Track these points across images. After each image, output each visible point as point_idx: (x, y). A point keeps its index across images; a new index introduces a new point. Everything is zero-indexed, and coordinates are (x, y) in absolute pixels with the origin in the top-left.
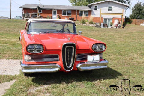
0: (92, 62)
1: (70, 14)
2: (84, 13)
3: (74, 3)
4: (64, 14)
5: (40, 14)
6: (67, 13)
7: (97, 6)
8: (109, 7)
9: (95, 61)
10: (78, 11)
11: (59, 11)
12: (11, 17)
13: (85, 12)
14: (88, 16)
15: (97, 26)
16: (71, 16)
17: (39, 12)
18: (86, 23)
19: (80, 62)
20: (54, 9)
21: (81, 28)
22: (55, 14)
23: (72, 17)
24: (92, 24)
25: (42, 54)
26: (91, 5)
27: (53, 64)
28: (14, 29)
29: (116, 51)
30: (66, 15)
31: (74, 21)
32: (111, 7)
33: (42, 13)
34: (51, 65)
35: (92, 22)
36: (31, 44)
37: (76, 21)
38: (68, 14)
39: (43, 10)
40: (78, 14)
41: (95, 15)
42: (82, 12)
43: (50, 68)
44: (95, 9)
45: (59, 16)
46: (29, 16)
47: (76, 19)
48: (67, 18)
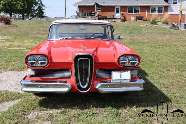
0: (119, 81)
2: (157, 10)
4: (129, 12)
5: (98, 13)
6: (134, 10)
9: (123, 80)
10: (149, 7)
11: (124, 8)
13: (159, 8)
14: (163, 14)
15: (174, 27)
16: (139, 14)
17: (98, 10)
18: (158, 23)
19: (101, 81)
20: (117, 6)
21: (149, 31)
22: (118, 12)
23: (141, 16)
24: (167, 24)
25: (47, 68)
27: (60, 82)
29: (182, 63)
30: (133, 13)
31: (143, 20)
33: (101, 11)
34: (58, 83)
35: (167, 21)
36: (31, 55)
37: (146, 20)
38: (135, 12)
39: (103, 7)
40: (149, 11)
41: (173, 11)
42: (155, 9)
43: (57, 87)
44: (173, 4)
45: (123, 14)
46: (85, 14)
47: (146, 18)
48: (134, 17)
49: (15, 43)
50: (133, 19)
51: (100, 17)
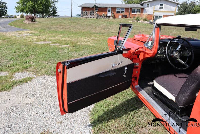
1: (124, 11)
3: (126, 2)
4: (118, 12)
5: (97, 12)
6: (120, 11)
7: (149, 4)
8: (160, 5)
10: (131, 8)
11: (114, 9)
12: (72, 15)
13: (137, 10)
14: (140, 14)
15: (151, 23)
16: (124, 13)
17: (96, 10)
18: (141, 20)
20: (109, 7)
22: (109, 11)
23: (125, 15)
26: (144, 3)
28: (74, 26)
30: (120, 13)
31: (127, 18)
32: (163, 5)
33: (98, 11)
35: (146, 19)
37: (129, 18)
38: (122, 12)
39: (99, 8)
40: (131, 12)
41: (146, 12)
42: (134, 10)
44: (147, 7)
45: (113, 13)
46: (87, 13)
47: (128, 16)
48: (121, 15)
49: (41, 37)
50: (120, 17)
51: (98, 15)
